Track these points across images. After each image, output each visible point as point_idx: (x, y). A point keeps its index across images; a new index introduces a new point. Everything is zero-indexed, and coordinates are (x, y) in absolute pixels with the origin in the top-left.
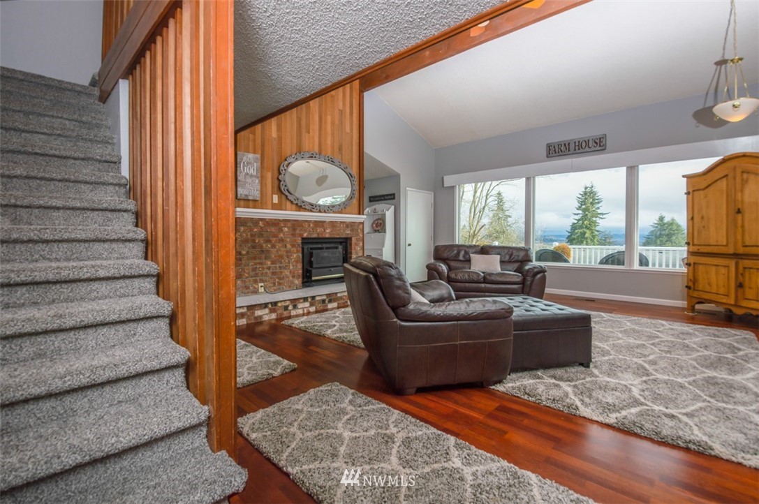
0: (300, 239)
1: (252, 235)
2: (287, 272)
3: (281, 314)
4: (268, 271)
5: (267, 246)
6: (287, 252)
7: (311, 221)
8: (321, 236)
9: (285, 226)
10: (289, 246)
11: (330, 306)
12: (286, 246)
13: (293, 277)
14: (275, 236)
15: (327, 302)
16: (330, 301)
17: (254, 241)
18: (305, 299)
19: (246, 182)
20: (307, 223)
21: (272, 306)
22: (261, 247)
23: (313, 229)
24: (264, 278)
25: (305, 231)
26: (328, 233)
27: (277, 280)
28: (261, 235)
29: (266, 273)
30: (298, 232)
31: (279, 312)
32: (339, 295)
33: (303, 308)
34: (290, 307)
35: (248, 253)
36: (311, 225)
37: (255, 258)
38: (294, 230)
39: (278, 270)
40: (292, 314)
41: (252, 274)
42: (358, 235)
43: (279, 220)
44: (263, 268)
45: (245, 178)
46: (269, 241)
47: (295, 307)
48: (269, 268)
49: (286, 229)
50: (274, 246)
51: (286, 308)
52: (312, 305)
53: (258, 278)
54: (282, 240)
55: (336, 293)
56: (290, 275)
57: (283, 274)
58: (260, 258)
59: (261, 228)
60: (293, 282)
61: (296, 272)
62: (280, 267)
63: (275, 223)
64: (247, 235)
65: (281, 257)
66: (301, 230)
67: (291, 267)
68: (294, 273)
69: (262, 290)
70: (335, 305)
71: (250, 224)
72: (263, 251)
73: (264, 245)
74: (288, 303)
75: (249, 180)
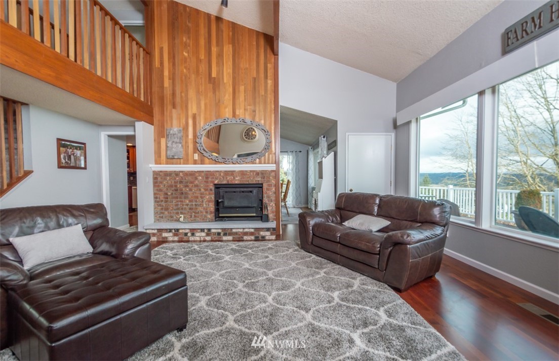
0: (212, 184)
1: (175, 182)
2: (200, 209)
3: (182, 238)
4: (186, 207)
5: (186, 189)
6: (201, 194)
7: (221, 171)
8: (230, 183)
9: (200, 176)
10: (202, 190)
11: (225, 238)
12: (200, 190)
13: (207, 212)
14: (192, 183)
15: (222, 235)
16: (225, 234)
17: (176, 186)
18: (202, 230)
19: (172, 147)
20: (217, 173)
21: (175, 231)
22: (181, 190)
23: (223, 177)
24: (183, 211)
25: (216, 179)
26: (237, 180)
27: (194, 214)
28: (181, 182)
29: (185, 208)
30: (210, 179)
31: (180, 236)
32: (234, 231)
33: (200, 237)
34: (189, 234)
35: (172, 194)
36: (222, 174)
37: (177, 198)
38: (207, 178)
39: (194, 207)
40: (190, 239)
41: (175, 208)
42: (268, 181)
43: (195, 172)
44: (183, 205)
45: (172, 144)
46: (187, 186)
47: (193, 234)
48: (187, 205)
49: (200, 178)
50: (191, 190)
51: (186, 234)
52: (208, 235)
53: (179, 211)
54: (197, 186)
55: (231, 229)
56: (204, 211)
57: (198, 210)
58: (180, 198)
59: (181, 177)
60: (205, 216)
61: (208, 209)
62: (196, 205)
63: (192, 174)
64: (171, 182)
65: (197, 197)
66: (213, 178)
67: (205, 205)
68: (207, 210)
69: (182, 219)
70: (230, 238)
71: (173, 175)
72: (182, 193)
73: (184, 189)
74: (187, 231)
75: (174, 145)
